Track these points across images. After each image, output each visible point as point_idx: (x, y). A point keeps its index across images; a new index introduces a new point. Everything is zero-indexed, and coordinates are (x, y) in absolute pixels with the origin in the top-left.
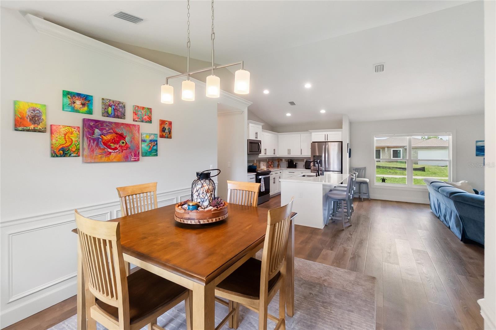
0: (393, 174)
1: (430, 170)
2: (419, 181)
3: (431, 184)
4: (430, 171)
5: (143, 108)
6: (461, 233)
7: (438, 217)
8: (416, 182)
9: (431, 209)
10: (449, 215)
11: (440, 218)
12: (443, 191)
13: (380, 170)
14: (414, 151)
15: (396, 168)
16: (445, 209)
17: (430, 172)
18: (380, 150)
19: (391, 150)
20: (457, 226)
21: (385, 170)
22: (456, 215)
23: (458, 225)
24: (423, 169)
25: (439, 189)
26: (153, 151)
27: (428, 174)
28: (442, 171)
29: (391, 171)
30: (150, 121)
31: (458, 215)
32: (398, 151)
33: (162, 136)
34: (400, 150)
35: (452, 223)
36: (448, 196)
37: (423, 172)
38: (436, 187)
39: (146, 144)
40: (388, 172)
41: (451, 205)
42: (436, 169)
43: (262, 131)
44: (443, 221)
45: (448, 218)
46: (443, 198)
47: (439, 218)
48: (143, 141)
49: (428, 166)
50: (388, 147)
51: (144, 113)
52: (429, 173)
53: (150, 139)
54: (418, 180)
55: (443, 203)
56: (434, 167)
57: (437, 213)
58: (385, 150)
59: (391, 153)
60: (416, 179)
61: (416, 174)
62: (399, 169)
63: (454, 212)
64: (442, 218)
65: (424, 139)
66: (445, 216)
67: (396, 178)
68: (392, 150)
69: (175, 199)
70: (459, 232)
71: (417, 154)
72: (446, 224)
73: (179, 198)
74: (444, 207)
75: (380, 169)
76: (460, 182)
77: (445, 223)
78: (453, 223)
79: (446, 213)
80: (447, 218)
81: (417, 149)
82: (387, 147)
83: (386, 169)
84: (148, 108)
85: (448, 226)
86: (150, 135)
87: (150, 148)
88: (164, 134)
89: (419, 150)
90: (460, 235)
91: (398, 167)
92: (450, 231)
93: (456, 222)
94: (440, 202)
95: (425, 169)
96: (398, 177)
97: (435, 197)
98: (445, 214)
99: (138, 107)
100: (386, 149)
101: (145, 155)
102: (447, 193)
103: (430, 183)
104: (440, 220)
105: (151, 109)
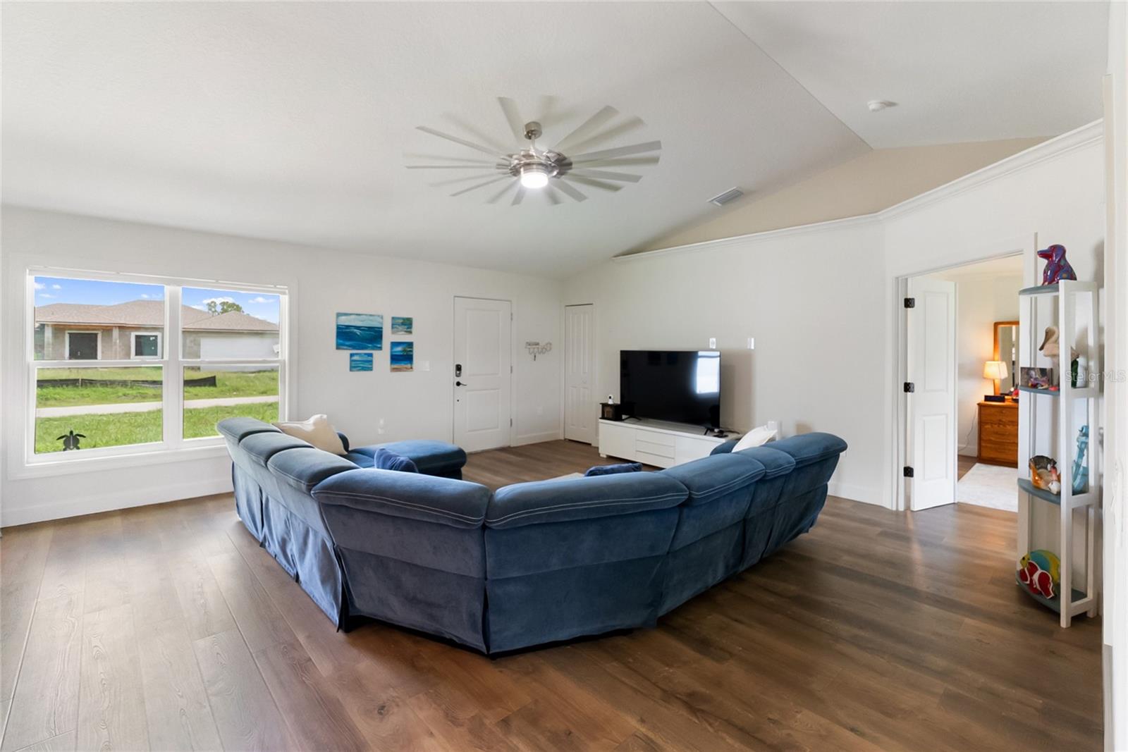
0: (135, 400)
1: (227, 383)
2: (202, 415)
3: (240, 440)
4: (226, 385)
6: (337, 604)
7: (261, 541)
8: (195, 419)
9: (239, 513)
10: (297, 540)
11: (267, 544)
12: (284, 469)
13: (95, 391)
14: (192, 338)
15: (144, 382)
16: (286, 523)
17: (227, 388)
18: (96, 335)
19: (130, 334)
20: (323, 582)
21: (109, 390)
22: (324, 546)
23: (327, 577)
24: (211, 382)
25: (269, 463)
27: (222, 391)
28: (251, 384)
29: (127, 392)
31: (329, 545)
32: (151, 339)
34: (156, 337)
35: (309, 569)
36: (304, 487)
37: (212, 388)
38: (259, 454)
40: (120, 394)
41: (310, 514)
42: (239, 380)
44: (276, 556)
45: (293, 548)
46: (280, 489)
47: (262, 545)
49: (224, 373)
50: (122, 328)
52: (224, 388)
54: (200, 413)
55: (278, 502)
56: (235, 375)
57: (257, 530)
58: (111, 336)
59: (130, 342)
60: (194, 409)
61: (196, 395)
62: (151, 386)
63: (316, 534)
64: (274, 548)
65: (213, 312)
66: (283, 544)
67: (138, 414)
68: (133, 334)
70: (331, 598)
71: (199, 345)
72: (287, 566)
74: (283, 517)
75: (94, 389)
76: (312, 420)
77: (284, 562)
78: (311, 570)
79: (288, 533)
80: (291, 550)
81: (200, 335)
82: (120, 327)
83: (112, 388)
85: (292, 573)
89: (203, 337)
90: (336, 611)
91: (149, 379)
92: (299, 589)
93: (321, 570)
94: (269, 497)
95: (217, 381)
96: (146, 410)
97: (250, 479)
98: (286, 536)
100: (116, 333)
102: (299, 477)
103: (238, 437)
104: (268, 553)
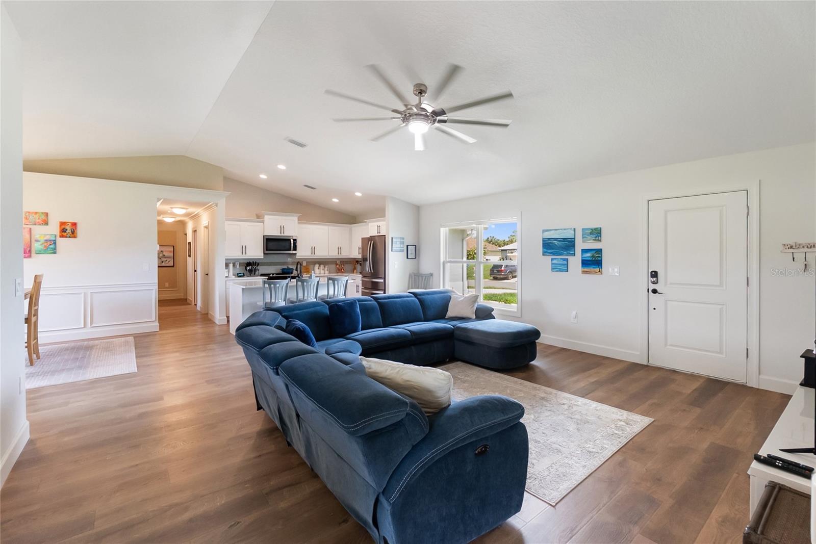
5: (36, 213)
26: (49, 249)
30: (46, 223)
33: (62, 236)
39: (39, 243)
43: (299, 223)
48: (37, 241)
51: (37, 218)
53: (45, 239)
69: (83, 294)
73: (89, 294)
84: (42, 213)
86: (45, 235)
87: (45, 247)
88: (65, 234)
99: (29, 212)
101: (39, 253)
105: (47, 213)
